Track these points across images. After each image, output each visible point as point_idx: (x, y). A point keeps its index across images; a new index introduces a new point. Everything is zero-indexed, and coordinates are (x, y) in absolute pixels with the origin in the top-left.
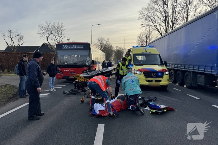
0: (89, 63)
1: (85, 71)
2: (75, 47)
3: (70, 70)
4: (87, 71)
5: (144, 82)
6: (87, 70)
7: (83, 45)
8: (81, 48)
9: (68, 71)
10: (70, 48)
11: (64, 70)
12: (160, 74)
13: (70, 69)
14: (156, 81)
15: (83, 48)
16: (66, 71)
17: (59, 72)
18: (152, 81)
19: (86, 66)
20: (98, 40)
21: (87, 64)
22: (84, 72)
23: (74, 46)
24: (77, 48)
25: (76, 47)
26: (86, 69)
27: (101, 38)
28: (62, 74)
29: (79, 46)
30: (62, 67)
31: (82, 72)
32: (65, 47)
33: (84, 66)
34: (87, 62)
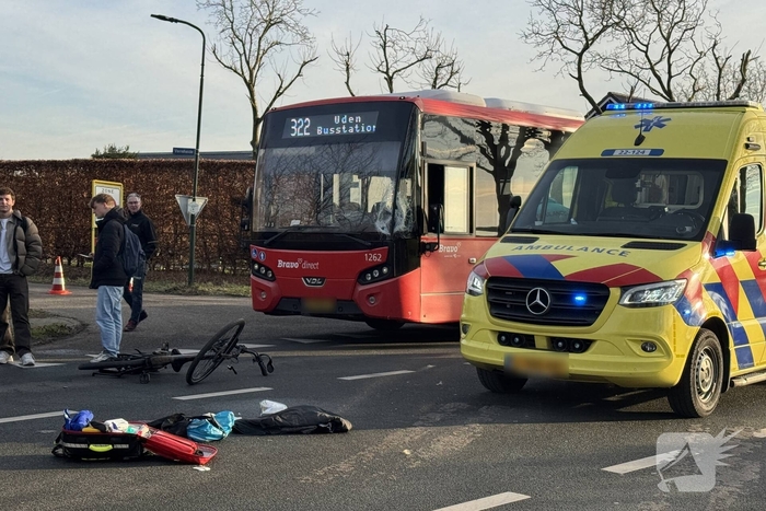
0: (393, 224)
1: (370, 270)
2: (341, 124)
3: (306, 265)
4: (381, 271)
5: (485, 346)
6: (379, 267)
7: (376, 114)
8: (369, 129)
9: (296, 265)
10: (319, 132)
11: (281, 264)
12: (580, 298)
13: (305, 258)
14: (555, 344)
15: (374, 129)
16: (289, 265)
17: (263, 270)
18: (527, 341)
19: (374, 240)
21: (381, 227)
22: (368, 277)
23: (337, 119)
24: (351, 131)
25: (348, 125)
26: (375, 257)
28: (271, 285)
29: (359, 119)
30: (270, 246)
31: (359, 277)
32: (299, 125)
33: (363, 242)
34: (385, 218)
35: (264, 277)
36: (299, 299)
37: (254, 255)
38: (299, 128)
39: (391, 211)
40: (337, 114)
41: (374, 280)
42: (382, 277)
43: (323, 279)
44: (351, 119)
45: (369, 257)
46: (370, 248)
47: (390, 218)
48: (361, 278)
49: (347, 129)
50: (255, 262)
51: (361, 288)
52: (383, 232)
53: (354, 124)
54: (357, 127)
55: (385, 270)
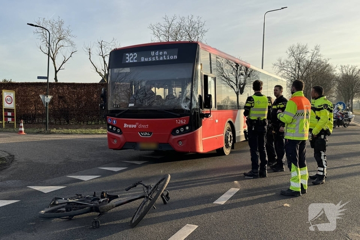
1: (179, 128)
2: (155, 56)
6: (184, 126)
8: (172, 58)
9: (135, 126)
10: (142, 59)
11: (125, 125)
13: (140, 122)
15: (176, 57)
16: (130, 126)
17: (114, 129)
19: (180, 113)
20: (289, 52)
21: (184, 106)
22: (178, 132)
23: (153, 53)
24: (161, 59)
25: (159, 56)
26: (182, 121)
27: (298, 48)
28: (120, 136)
29: (165, 53)
30: (119, 117)
31: (172, 132)
32: (130, 57)
33: (175, 114)
34: (186, 102)
35: (116, 132)
36: (136, 143)
37: (109, 121)
38: (130, 58)
39: (190, 98)
40: (153, 50)
41: (181, 133)
42: (185, 131)
43: (151, 133)
44: (161, 53)
45: (178, 121)
46: (179, 117)
47: (190, 102)
48: (173, 132)
49: (159, 58)
50: (109, 125)
51: (174, 137)
52: (186, 108)
53: (163, 55)
54: (164, 57)
55: (187, 128)
